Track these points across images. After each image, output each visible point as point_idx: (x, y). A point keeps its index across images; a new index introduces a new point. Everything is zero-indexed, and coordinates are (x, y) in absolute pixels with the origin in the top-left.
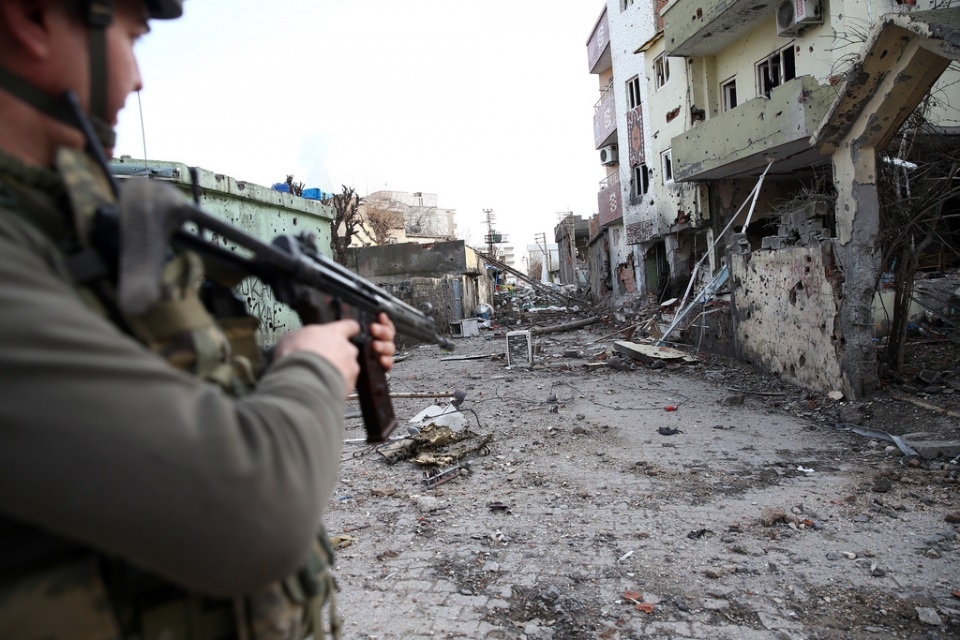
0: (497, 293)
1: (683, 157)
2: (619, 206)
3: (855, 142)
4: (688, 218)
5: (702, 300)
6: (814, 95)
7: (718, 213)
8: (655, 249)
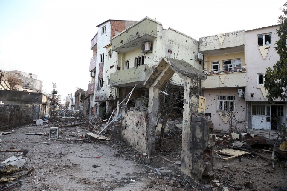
0: (53, 111)
1: (113, 80)
2: (94, 90)
3: (154, 86)
4: (113, 97)
5: (113, 122)
6: (148, 70)
7: (121, 97)
8: (103, 104)
